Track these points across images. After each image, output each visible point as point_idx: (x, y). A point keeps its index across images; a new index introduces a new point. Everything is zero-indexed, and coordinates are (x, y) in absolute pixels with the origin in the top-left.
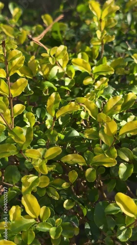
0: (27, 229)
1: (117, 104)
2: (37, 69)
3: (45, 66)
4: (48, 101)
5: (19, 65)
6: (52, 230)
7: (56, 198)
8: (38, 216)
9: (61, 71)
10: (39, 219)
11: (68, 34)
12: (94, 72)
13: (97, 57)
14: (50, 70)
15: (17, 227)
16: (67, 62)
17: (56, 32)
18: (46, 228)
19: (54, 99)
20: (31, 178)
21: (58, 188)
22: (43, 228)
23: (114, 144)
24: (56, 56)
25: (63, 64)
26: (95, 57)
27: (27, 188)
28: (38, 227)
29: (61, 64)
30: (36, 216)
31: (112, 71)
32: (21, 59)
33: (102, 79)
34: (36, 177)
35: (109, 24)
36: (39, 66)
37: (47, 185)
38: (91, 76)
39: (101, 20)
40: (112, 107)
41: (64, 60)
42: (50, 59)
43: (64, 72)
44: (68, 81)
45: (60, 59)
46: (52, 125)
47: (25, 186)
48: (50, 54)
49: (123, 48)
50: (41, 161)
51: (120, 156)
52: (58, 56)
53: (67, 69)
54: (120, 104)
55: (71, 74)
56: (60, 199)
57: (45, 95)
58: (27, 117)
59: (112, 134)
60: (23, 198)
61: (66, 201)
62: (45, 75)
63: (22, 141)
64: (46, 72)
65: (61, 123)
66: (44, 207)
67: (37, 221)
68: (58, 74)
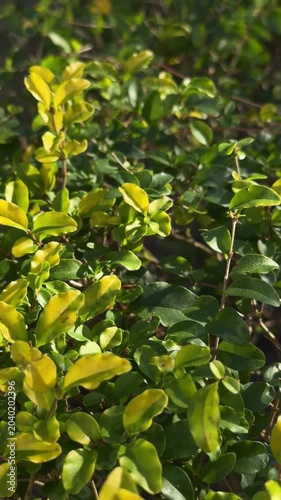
1: (70, 309)
12: (35, 227)
13: (53, 186)
23: (68, 397)
26: (50, 186)
31: (73, 225)
33: (49, 246)
35: (78, 114)
38: (29, 236)
39: (52, 111)
40: (57, 316)
49: (112, 163)
51: (69, 433)
54: (75, 309)
59: (47, 387)
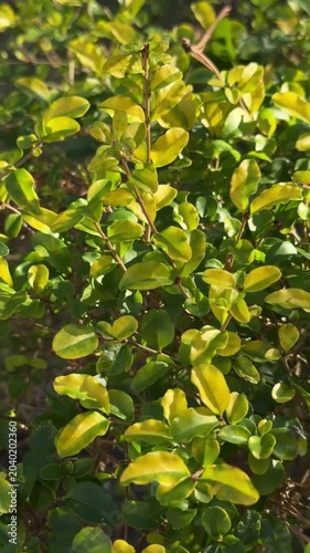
0: (204, 434)
2: (198, 114)
3: (214, 107)
4: (234, 177)
5: (173, 100)
6: (254, 441)
7: (253, 381)
8: (222, 411)
9: (247, 120)
10: (225, 418)
11: (246, 46)
14: (226, 116)
15: (184, 430)
16: (261, 100)
17: (222, 41)
18: (238, 438)
19: (246, 174)
20: (207, 333)
21: (256, 360)
22: (234, 437)
24: (240, 85)
25: (252, 104)
27: (200, 352)
28: (223, 433)
29: (248, 103)
30: (219, 409)
32: (177, 87)
34: (217, 332)
36: (202, 109)
37: (236, 350)
41: (255, 96)
42: (228, 93)
43: (254, 123)
44: (260, 142)
45: (247, 92)
46: (237, 231)
47: (198, 348)
48: (226, 81)
50: (237, 294)
52: (245, 85)
53: (259, 116)
55: (268, 127)
56: (260, 382)
57: (213, 170)
58: (181, 213)
60: (193, 372)
61: (277, 387)
62: (213, 128)
63: (184, 257)
64: (216, 121)
65: (253, 228)
66: (235, 394)
67: (220, 420)
68: (243, 126)
